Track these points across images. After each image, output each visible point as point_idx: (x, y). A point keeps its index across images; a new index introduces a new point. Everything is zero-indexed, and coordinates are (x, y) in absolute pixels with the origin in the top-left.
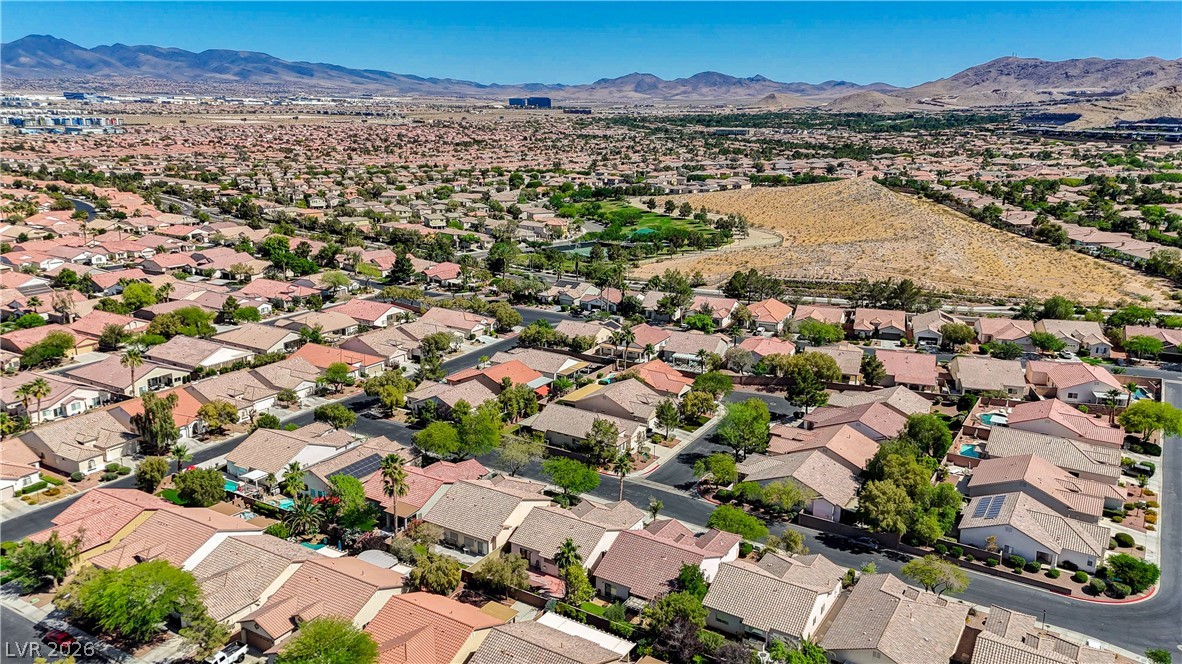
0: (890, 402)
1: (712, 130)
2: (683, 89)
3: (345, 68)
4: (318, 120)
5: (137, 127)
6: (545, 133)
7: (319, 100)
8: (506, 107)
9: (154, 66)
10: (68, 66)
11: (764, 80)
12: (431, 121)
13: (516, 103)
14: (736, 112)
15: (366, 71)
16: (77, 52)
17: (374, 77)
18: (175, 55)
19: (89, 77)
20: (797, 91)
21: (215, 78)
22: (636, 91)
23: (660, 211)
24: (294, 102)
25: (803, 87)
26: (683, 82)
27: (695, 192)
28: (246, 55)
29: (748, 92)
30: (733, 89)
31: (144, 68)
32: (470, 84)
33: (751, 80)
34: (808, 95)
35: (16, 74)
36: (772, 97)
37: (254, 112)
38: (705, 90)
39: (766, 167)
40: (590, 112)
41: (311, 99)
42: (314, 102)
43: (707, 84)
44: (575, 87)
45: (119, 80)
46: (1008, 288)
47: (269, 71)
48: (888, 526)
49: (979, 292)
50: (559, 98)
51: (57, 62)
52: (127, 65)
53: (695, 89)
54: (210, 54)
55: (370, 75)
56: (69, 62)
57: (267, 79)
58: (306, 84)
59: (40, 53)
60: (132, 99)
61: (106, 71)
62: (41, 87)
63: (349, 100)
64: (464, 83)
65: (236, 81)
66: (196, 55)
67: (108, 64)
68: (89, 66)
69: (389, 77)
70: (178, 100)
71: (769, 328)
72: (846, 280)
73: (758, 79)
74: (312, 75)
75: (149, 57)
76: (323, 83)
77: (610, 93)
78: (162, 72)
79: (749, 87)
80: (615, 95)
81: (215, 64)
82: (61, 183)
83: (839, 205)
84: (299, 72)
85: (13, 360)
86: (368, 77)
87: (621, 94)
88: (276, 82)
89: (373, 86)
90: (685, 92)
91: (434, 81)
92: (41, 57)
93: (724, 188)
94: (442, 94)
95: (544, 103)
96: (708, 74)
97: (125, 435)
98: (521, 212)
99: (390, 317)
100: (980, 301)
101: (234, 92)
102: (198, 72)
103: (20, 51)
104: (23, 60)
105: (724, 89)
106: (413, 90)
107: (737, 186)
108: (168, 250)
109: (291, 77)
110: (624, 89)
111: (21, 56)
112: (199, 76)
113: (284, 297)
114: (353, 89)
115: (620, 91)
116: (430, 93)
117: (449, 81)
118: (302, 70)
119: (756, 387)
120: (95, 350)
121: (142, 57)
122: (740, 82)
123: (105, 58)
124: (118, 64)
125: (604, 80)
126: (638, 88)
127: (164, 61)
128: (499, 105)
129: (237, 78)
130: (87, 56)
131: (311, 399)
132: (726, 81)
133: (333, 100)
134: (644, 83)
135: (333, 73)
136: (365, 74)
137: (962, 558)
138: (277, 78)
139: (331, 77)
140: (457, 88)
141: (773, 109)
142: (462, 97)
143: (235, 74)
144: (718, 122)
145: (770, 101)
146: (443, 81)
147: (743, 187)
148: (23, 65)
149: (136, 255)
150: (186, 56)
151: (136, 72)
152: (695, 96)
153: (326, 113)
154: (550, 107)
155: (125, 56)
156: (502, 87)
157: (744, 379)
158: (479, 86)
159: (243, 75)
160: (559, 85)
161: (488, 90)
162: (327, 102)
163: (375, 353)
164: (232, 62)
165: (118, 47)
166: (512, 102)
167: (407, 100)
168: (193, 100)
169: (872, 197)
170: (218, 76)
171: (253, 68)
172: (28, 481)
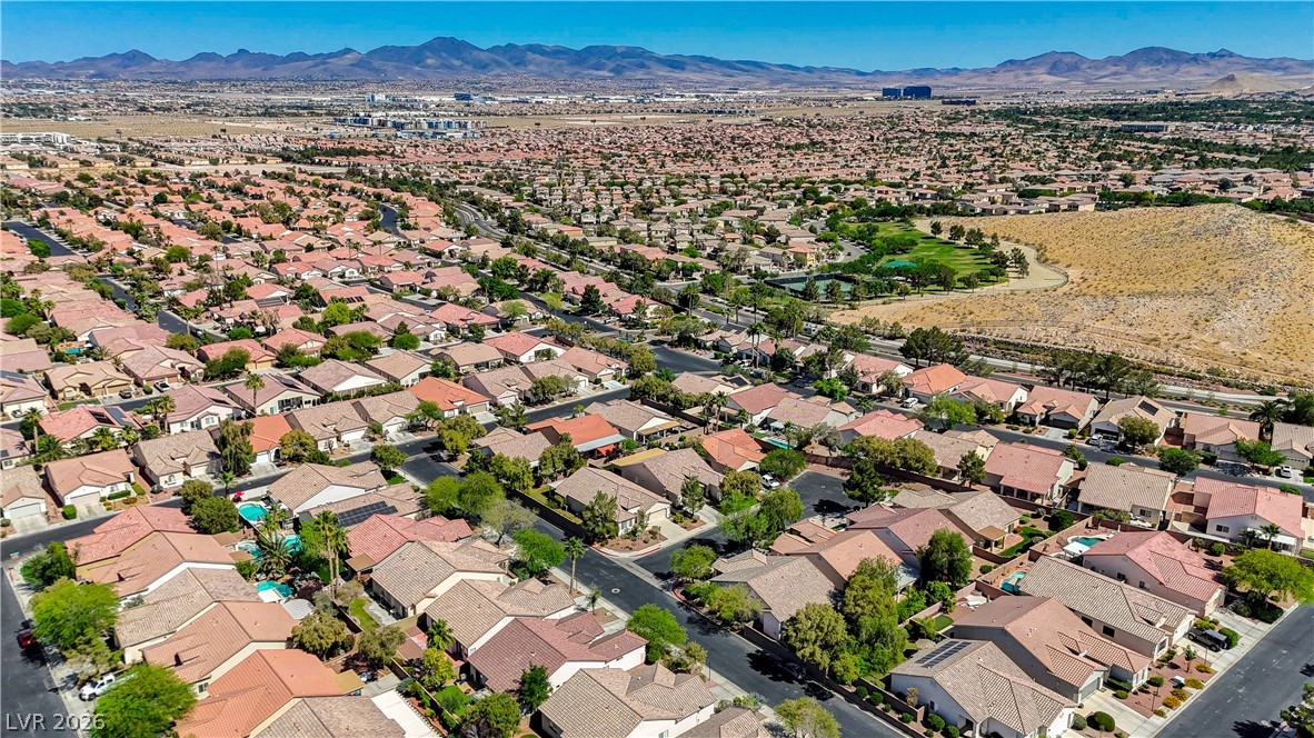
0: (953, 510)
1: (1119, 124)
2: (1114, 69)
3: (718, 60)
4: (664, 120)
5: (494, 130)
6: (901, 131)
7: (682, 96)
8: (877, 99)
9: (538, 65)
10: (466, 67)
11: (1231, 55)
12: (780, 119)
13: (890, 94)
14: (1174, 99)
15: (738, 62)
16: (475, 53)
17: (746, 68)
18: (559, 52)
19: (483, 77)
20: (1276, 69)
21: (591, 74)
22: (1049, 73)
23: (945, 236)
24: (657, 99)
25: (1287, 64)
26: (1115, 61)
27: (1012, 212)
28: (624, 50)
29: (1206, 70)
30: (1184, 68)
31: (531, 67)
32: (849, 71)
33: (1213, 55)
34: (1294, 74)
35: (422, 76)
36: (1231, 78)
37: (611, 112)
38: (1144, 70)
39: (1138, 180)
40: (974, 103)
41: (675, 95)
42: (677, 99)
43: (1147, 63)
44: (974, 71)
45: (508, 80)
46: (1287, 372)
47: (642, 66)
48: (803, 656)
49: (1244, 374)
50: (950, 85)
51: (457, 63)
52: (516, 64)
53: (1131, 68)
54: (590, 51)
55: (742, 66)
56: (467, 63)
57: (640, 74)
58: (676, 78)
59: (444, 55)
60: (512, 99)
61: (498, 71)
62: (439, 88)
63: (712, 95)
64: (842, 70)
65: (611, 78)
66: (577, 53)
67: (499, 64)
68: (484, 67)
69: (763, 68)
70: (551, 100)
71: (923, 399)
72: (1069, 346)
73: (1221, 55)
74: (683, 69)
75: (537, 56)
76: (692, 76)
77: (1016, 77)
78: (546, 71)
79: (1208, 65)
80: (1021, 79)
81: (593, 61)
82: (387, 192)
83: (1170, 239)
84: (670, 66)
85: (198, 371)
86: (741, 69)
87: (1029, 78)
88: (646, 77)
89: (743, 78)
90: (1115, 74)
91: (809, 70)
92: (444, 59)
93: (1054, 209)
94: (814, 85)
95: (923, 93)
96: (1152, 50)
97: (212, 455)
98: (779, 235)
99: (537, 353)
100: (1240, 387)
101: (604, 89)
102: (576, 69)
103: (428, 54)
104: (430, 61)
105: (1171, 68)
106: (786, 81)
107: (1073, 207)
108: (415, 265)
109: (663, 72)
110: (1035, 71)
111: (427, 57)
112: (576, 73)
113: (461, 324)
114: (721, 83)
115: (1029, 74)
116: (802, 84)
117: (826, 69)
118: (675, 63)
119: (842, 470)
120: (273, 366)
121: (530, 56)
122: (1195, 59)
123: (497, 58)
124: (508, 64)
125: (1011, 62)
126: (1054, 69)
127: (548, 60)
128: (869, 96)
129: (611, 75)
130: (483, 56)
131: (401, 435)
132: (1176, 58)
133: (697, 96)
134: (1060, 64)
135: (703, 65)
136: (738, 65)
137: (881, 706)
138: (648, 74)
139: (702, 70)
140: (834, 77)
141: (1228, 94)
142: (836, 86)
143: (611, 71)
144: (1135, 114)
145: (1227, 83)
146: (820, 70)
147: (1081, 208)
148: (429, 67)
149: (386, 269)
150: (566, 53)
151: (522, 72)
152: (1129, 78)
153: (679, 111)
154: (929, 98)
155: (514, 56)
156: (885, 73)
157: (830, 460)
158: (859, 73)
159: (618, 71)
160: (955, 69)
161: (869, 78)
162: (690, 99)
163: (485, 392)
164: (609, 58)
165: (510, 46)
166: (886, 92)
167: (775, 92)
168: (564, 99)
169: (1218, 232)
170: (595, 72)
171: (629, 63)
172: (115, 488)
